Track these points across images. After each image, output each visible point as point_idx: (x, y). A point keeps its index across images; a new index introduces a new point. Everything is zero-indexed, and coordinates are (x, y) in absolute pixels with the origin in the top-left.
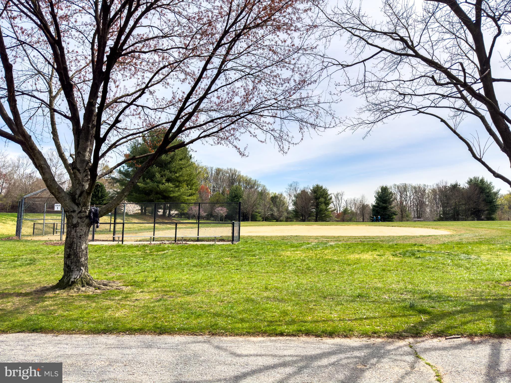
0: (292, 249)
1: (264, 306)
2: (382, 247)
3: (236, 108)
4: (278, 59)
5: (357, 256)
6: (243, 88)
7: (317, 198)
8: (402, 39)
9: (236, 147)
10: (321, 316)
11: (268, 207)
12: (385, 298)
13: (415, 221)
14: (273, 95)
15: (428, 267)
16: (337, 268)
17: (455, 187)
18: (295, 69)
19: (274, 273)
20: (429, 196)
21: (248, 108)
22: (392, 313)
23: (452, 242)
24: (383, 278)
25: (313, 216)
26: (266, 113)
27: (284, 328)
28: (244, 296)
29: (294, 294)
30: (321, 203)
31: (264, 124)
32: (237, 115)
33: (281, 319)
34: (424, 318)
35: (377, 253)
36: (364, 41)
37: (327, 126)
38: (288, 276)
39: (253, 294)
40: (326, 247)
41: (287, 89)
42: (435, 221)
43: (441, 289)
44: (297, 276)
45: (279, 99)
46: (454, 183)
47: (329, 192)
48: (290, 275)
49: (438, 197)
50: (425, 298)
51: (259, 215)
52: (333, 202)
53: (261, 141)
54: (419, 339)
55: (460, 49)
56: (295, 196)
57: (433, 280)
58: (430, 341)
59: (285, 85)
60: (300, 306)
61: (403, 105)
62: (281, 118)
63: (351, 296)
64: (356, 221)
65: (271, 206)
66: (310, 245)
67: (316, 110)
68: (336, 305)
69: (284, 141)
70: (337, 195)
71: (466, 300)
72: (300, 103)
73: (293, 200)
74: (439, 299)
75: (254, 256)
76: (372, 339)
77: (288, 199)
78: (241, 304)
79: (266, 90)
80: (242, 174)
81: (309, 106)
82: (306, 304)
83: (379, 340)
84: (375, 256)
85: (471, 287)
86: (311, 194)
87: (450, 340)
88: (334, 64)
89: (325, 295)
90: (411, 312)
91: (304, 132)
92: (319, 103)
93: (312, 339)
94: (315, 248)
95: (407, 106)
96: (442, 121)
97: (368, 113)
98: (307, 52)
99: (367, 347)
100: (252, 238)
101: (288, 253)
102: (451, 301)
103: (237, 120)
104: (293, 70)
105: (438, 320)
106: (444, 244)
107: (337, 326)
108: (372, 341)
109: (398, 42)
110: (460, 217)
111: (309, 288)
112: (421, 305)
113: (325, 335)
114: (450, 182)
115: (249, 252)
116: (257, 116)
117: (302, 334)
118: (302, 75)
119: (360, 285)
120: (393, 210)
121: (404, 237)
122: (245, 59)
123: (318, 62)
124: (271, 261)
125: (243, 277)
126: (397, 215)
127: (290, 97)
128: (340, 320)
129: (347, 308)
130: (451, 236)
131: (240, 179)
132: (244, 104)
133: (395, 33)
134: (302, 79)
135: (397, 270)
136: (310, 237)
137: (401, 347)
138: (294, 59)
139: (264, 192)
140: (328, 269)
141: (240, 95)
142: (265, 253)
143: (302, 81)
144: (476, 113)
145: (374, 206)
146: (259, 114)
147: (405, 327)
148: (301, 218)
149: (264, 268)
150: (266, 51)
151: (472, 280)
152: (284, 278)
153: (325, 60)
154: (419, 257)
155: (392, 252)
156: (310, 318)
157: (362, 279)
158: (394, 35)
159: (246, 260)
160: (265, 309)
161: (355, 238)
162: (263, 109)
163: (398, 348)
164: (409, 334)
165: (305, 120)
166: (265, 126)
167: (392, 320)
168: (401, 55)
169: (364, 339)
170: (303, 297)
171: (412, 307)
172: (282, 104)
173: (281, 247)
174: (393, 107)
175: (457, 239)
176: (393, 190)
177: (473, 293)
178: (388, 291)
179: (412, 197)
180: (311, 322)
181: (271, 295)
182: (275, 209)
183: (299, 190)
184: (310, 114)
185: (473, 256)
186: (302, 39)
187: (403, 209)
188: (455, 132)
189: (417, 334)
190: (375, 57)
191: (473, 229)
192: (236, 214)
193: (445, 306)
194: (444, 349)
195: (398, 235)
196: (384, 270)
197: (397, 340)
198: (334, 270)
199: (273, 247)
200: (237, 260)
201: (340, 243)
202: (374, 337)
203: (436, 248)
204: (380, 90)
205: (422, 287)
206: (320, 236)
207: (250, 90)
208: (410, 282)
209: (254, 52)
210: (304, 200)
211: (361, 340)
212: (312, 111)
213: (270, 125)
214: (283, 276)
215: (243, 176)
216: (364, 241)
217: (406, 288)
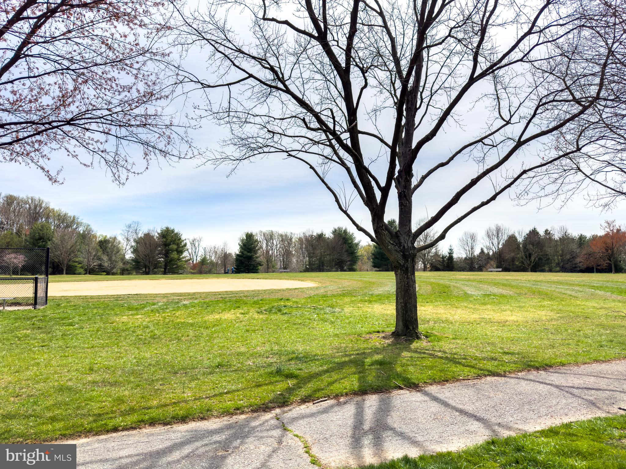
0: (131, 312)
1: (87, 395)
2: (246, 303)
3: (45, 113)
4: (114, 57)
5: (217, 316)
6: (57, 86)
7: (166, 245)
8: (272, 69)
9: (43, 169)
10: (170, 398)
11: (95, 256)
12: (249, 365)
13: (281, 272)
14: (106, 104)
15: (295, 324)
16: (191, 333)
17: (320, 237)
18: (138, 76)
19: (103, 347)
20: (295, 245)
21: (65, 114)
22: (257, 382)
23: (317, 295)
24: (247, 340)
25: (161, 267)
26: (94, 126)
27: (119, 421)
28: (56, 384)
29: (133, 372)
30: (173, 251)
31: (90, 142)
32: (46, 123)
33: (115, 409)
34: (291, 383)
35: (240, 311)
36: (229, 61)
37: (182, 156)
38: (125, 349)
39: (70, 380)
40: (178, 307)
41: (126, 99)
42: (301, 272)
43: (308, 348)
44: (138, 348)
45: (115, 110)
46: (320, 233)
47: (183, 238)
48: (127, 348)
49: (304, 246)
50: (291, 359)
51: (80, 265)
52: (188, 250)
53: (85, 165)
54: (286, 409)
55: (329, 94)
56: (135, 241)
57: (300, 338)
58: (297, 409)
59: (123, 94)
60: (142, 389)
61: (272, 144)
62: (117, 137)
63: (209, 367)
64: (217, 273)
65: (99, 254)
66: (155, 306)
67: (167, 133)
68: (190, 382)
69: (120, 169)
70: (193, 241)
71: (332, 357)
72: (145, 121)
73: (132, 247)
74: (306, 360)
75: (71, 324)
76: (234, 417)
77: (125, 244)
78: (50, 395)
79: (95, 96)
80: (51, 207)
81: (158, 126)
82: (149, 385)
83: (243, 417)
84: (238, 315)
85: (336, 343)
86: (159, 239)
87: (318, 404)
88: (192, 81)
89: (176, 368)
90: (278, 378)
91: (151, 159)
92: (171, 125)
93: (159, 429)
94: (163, 309)
95: (276, 146)
96: (311, 167)
97: (232, 148)
98: (156, 58)
99: (229, 427)
100: (67, 299)
101: (125, 319)
102: (318, 360)
103: (46, 130)
104: (136, 77)
105: (305, 384)
106: (310, 297)
107: (192, 408)
108: (235, 418)
109: (267, 71)
110: (325, 267)
111: (154, 362)
112: (288, 369)
113: (176, 421)
114: (316, 232)
115: (63, 319)
116: (80, 129)
117: (145, 424)
118: (149, 86)
119: (220, 352)
120: (259, 260)
121: (269, 290)
122: (61, 47)
123: (171, 73)
124: (98, 331)
125: (53, 356)
126: (262, 265)
127: (131, 111)
128: (195, 399)
129: (204, 383)
130: (317, 288)
131: (48, 213)
132: (57, 108)
133: (265, 60)
134: (149, 91)
135: (262, 330)
136: (156, 295)
137: (267, 421)
138: (137, 62)
139: (88, 234)
140: (180, 335)
141: (52, 94)
142: (89, 319)
143: (148, 93)
144: (343, 164)
145: (238, 255)
146: (83, 126)
147: (271, 396)
148: (144, 269)
149: (87, 342)
150: (97, 43)
151: (336, 335)
152: (118, 352)
153: (180, 73)
154: (286, 313)
155: (257, 309)
156: (155, 402)
157: (223, 344)
158: (264, 62)
159: (57, 331)
160: (90, 399)
161: (215, 294)
162: (90, 121)
163: (264, 423)
164: (276, 405)
165: (152, 144)
166: (92, 144)
167: (257, 390)
168: (271, 86)
169: (225, 418)
170: (145, 376)
171: (279, 372)
172: (119, 118)
173: (114, 310)
174: (261, 145)
175: (322, 291)
176: (259, 238)
177: (338, 349)
178: (252, 355)
179: (279, 246)
180: (157, 408)
181: (98, 378)
182: (105, 258)
183: (141, 233)
184: (159, 137)
185: (337, 310)
186: (150, 40)
187: (269, 259)
188: (323, 181)
189: (284, 403)
190: (242, 83)
191: (337, 280)
192: (41, 265)
193: (312, 367)
194: (312, 415)
195: (264, 289)
196: (248, 331)
197: (263, 413)
198: (188, 336)
199: (101, 311)
200: (44, 332)
201: (196, 301)
202: (236, 414)
203: (303, 301)
204: (247, 122)
205: (289, 348)
206: (169, 294)
207: (69, 91)
208: (276, 343)
209: (77, 40)
210: (147, 245)
211: (221, 420)
212: (162, 134)
213: (99, 144)
214: (116, 350)
215: (53, 210)
216: (226, 298)
217: (272, 350)
